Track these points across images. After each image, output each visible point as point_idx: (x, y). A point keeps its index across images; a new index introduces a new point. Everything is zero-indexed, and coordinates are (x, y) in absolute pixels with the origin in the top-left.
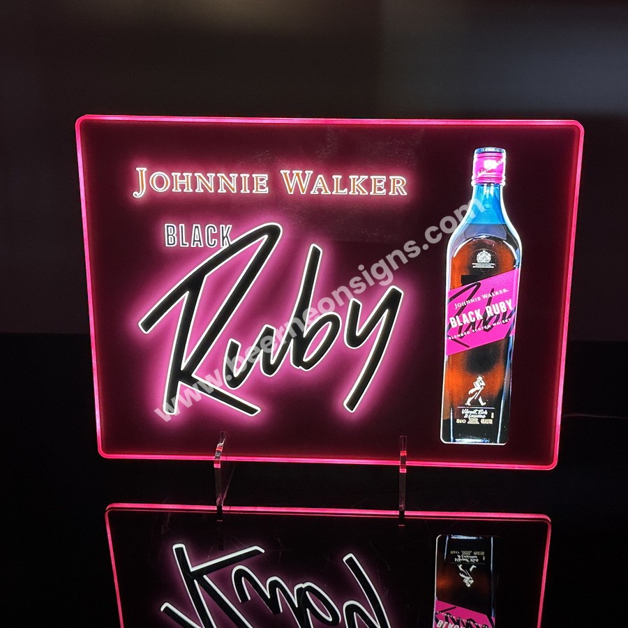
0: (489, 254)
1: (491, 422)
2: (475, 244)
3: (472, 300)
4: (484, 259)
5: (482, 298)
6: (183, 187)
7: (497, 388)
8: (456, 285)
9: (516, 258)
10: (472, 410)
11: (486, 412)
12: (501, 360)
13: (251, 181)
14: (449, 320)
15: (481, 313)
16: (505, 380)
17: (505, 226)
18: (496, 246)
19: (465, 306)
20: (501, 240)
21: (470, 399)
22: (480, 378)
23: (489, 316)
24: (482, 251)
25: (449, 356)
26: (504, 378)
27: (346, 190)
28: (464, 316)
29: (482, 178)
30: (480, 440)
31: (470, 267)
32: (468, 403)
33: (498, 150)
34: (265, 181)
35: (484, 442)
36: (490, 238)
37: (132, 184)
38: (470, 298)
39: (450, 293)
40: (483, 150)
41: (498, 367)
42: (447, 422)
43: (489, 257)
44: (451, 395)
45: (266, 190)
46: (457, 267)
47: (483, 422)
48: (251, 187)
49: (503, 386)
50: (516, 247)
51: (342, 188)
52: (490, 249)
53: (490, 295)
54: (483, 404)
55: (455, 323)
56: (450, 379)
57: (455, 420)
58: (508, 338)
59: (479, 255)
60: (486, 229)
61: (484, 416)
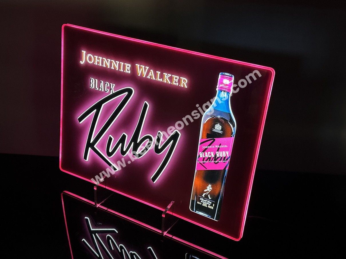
0: (221, 126)
1: (212, 208)
2: (215, 119)
3: (210, 147)
4: (218, 128)
5: (215, 146)
6: (98, 63)
7: (217, 193)
8: (204, 137)
9: (233, 131)
10: (205, 199)
11: (211, 203)
12: (220, 180)
13: (124, 66)
14: (199, 153)
15: (214, 154)
16: (221, 190)
17: (230, 114)
18: (224, 123)
19: (207, 149)
20: (227, 121)
21: (204, 194)
22: (210, 185)
23: (217, 156)
24: (217, 124)
25: (197, 170)
26: (221, 189)
27: (161, 79)
28: (206, 153)
29: (221, 87)
30: (207, 215)
31: (211, 130)
32: (203, 196)
33: (230, 75)
34: (129, 68)
35: (208, 217)
36: (222, 118)
37: (80, 57)
38: (209, 145)
39: (201, 140)
40: (223, 73)
41: (219, 183)
42: (193, 201)
43: (220, 127)
44: (196, 189)
45: (129, 72)
46: (205, 128)
47: (209, 206)
48: (124, 69)
49: (220, 193)
50: (234, 126)
51: (160, 78)
52: (221, 124)
53: (219, 146)
54: (210, 198)
55: (201, 155)
56: (197, 182)
57: (196, 202)
58: (225, 170)
59: (216, 125)
60: (221, 113)
61: (210, 204)
